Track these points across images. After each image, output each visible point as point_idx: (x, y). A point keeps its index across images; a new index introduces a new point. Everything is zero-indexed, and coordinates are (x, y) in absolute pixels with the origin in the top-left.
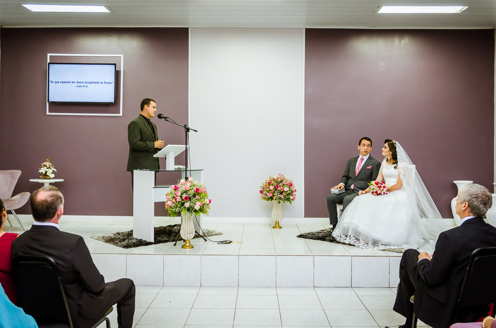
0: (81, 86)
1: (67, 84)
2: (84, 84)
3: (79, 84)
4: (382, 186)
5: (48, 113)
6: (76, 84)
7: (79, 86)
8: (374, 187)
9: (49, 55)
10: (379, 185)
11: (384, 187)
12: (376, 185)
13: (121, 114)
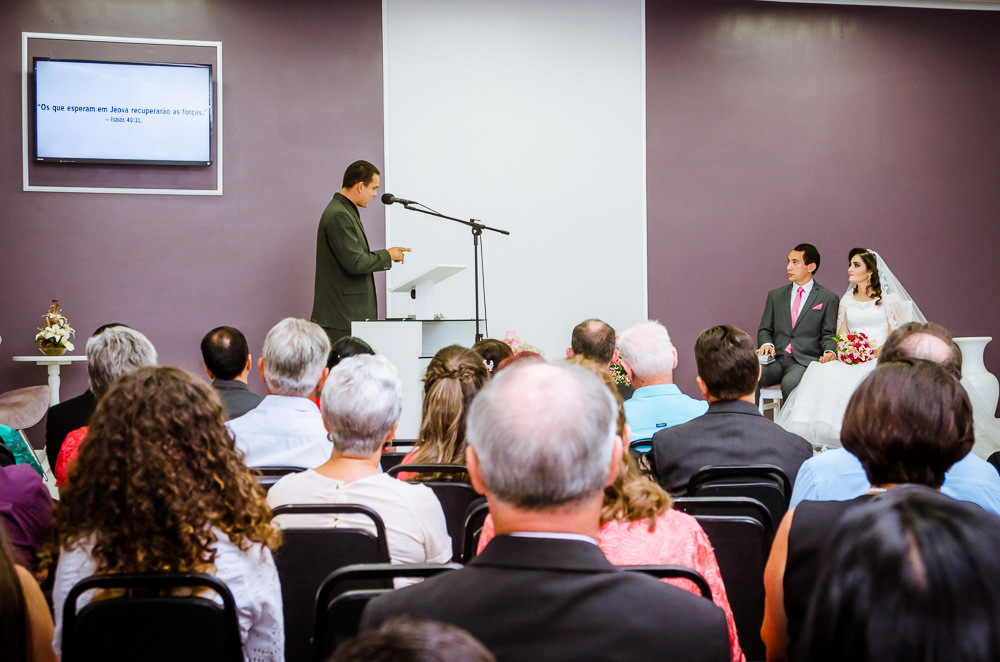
0: (122, 120)
1: (84, 113)
2: (131, 115)
3: (116, 115)
4: (862, 342)
5: (27, 187)
6: (109, 115)
7: (117, 120)
8: (846, 346)
9: (25, 35)
10: (857, 341)
11: (866, 345)
12: (849, 342)
13: (219, 192)
